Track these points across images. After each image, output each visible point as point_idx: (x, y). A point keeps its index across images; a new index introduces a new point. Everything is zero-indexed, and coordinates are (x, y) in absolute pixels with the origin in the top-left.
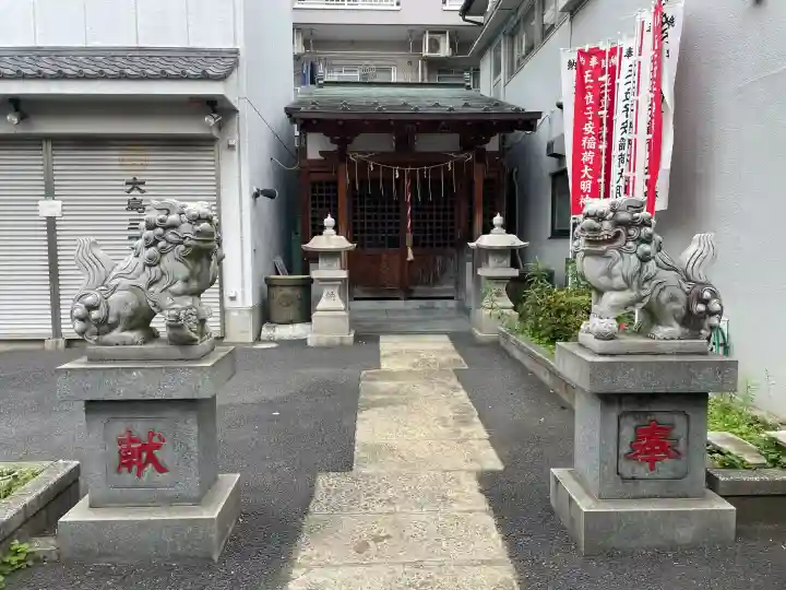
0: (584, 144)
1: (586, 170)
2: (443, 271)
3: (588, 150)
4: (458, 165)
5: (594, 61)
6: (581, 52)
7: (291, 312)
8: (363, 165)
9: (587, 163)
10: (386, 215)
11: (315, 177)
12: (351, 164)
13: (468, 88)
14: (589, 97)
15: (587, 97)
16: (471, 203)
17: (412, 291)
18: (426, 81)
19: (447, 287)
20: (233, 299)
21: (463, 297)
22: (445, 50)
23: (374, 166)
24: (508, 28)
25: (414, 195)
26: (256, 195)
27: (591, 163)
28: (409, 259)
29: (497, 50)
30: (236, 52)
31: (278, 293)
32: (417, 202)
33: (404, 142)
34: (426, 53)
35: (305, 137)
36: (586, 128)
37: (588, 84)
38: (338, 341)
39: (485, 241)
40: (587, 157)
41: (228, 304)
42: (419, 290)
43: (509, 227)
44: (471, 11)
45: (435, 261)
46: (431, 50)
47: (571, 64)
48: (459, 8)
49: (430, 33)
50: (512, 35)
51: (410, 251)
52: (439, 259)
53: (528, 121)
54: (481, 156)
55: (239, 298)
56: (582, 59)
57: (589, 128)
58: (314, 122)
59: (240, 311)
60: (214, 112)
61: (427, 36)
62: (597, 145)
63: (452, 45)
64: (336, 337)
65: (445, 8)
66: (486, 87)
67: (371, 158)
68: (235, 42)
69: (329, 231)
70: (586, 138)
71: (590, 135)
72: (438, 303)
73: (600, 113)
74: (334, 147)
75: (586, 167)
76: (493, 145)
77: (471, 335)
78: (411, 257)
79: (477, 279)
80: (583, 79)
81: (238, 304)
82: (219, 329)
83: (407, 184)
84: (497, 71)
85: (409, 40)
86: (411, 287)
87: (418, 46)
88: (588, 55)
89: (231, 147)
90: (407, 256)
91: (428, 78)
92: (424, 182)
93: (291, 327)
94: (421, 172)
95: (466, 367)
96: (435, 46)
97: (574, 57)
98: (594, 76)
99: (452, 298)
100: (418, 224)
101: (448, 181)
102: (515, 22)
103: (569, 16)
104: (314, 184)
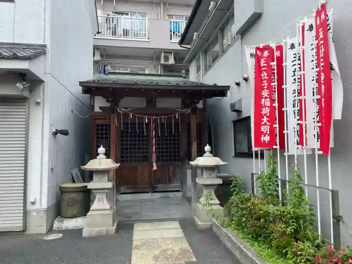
0: (263, 103)
1: (265, 119)
2: (174, 175)
3: (265, 107)
4: (182, 115)
5: (266, 53)
6: (258, 49)
7: (75, 210)
8: (126, 115)
9: (266, 115)
10: (141, 143)
11: (99, 122)
12: (119, 114)
13: (185, 77)
14: (264, 75)
15: (262, 75)
16: (189, 136)
17: (155, 188)
18: (163, 74)
19: (176, 185)
20: (33, 203)
21: (185, 190)
22: (171, 61)
23: (133, 115)
24: (204, 48)
25: (157, 133)
26: (55, 134)
27: (268, 115)
28: (154, 169)
29: (198, 60)
30: (45, 46)
31: (67, 197)
32: (159, 136)
33: (151, 102)
34: (162, 62)
35: (94, 99)
36: (263, 94)
37: (264, 67)
38: (104, 232)
39: (200, 161)
40: (266, 111)
41: (29, 207)
42: (160, 187)
43: (215, 153)
44: (184, 43)
45: (169, 169)
46: (165, 61)
47: (252, 55)
48: (177, 42)
49: (164, 53)
50: (206, 52)
51: (154, 164)
52: (171, 169)
53: (222, 91)
54: (195, 110)
55: (38, 201)
56: (258, 52)
57: (265, 93)
58: (93, 89)
59: (38, 212)
60: (24, 80)
61: (163, 54)
62: (271, 104)
63: (175, 59)
64: (103, 229)
65: (171, 41)
66: (193, 77)
67: (131, 111)
68: (44, 41)
69: (101, 157)
70: (264, 99)
71: (266, 98)
72: (171, 195)
73: (272, 84)
74: (108, 105)
75: (265, 117)
76: (200, 105)
77: (193, 223)
78: (155, 168)
79: (195, 184)
80: (260, 64)
81: (37, 206)
82: (22, 225)
83: (152, 126)
84: (198, 70)
85: (154, 55)
86: (156, 186)
87: (159, 59)
88: (262, 50)
89: (38, 104)
90: (153, 166)
91: (164, 72)
92: (162, 124)
93: (74, 220)
94: (161, 119)
95: (195, 260)
96: (166, 59)
97: (253, 51)
98: (267, 62)
99: (179, 191)
100: (159, 148)
101: (177, 124)
102: (207, 45)
103: (240, 37)
104: (98, 125)
